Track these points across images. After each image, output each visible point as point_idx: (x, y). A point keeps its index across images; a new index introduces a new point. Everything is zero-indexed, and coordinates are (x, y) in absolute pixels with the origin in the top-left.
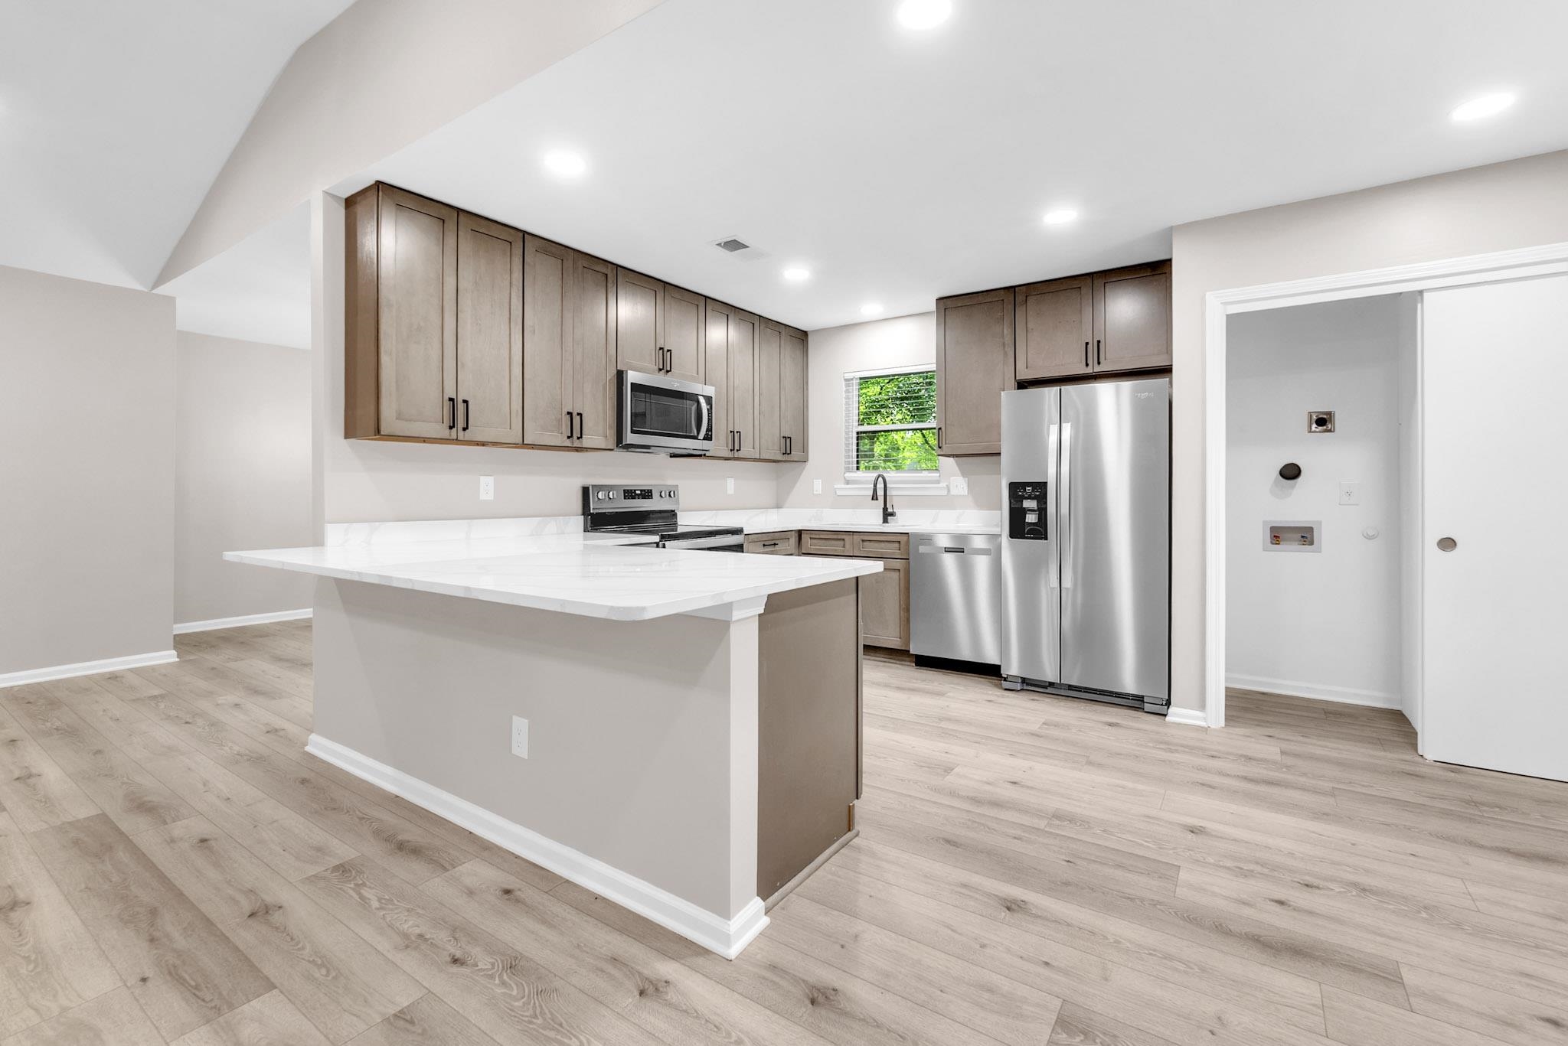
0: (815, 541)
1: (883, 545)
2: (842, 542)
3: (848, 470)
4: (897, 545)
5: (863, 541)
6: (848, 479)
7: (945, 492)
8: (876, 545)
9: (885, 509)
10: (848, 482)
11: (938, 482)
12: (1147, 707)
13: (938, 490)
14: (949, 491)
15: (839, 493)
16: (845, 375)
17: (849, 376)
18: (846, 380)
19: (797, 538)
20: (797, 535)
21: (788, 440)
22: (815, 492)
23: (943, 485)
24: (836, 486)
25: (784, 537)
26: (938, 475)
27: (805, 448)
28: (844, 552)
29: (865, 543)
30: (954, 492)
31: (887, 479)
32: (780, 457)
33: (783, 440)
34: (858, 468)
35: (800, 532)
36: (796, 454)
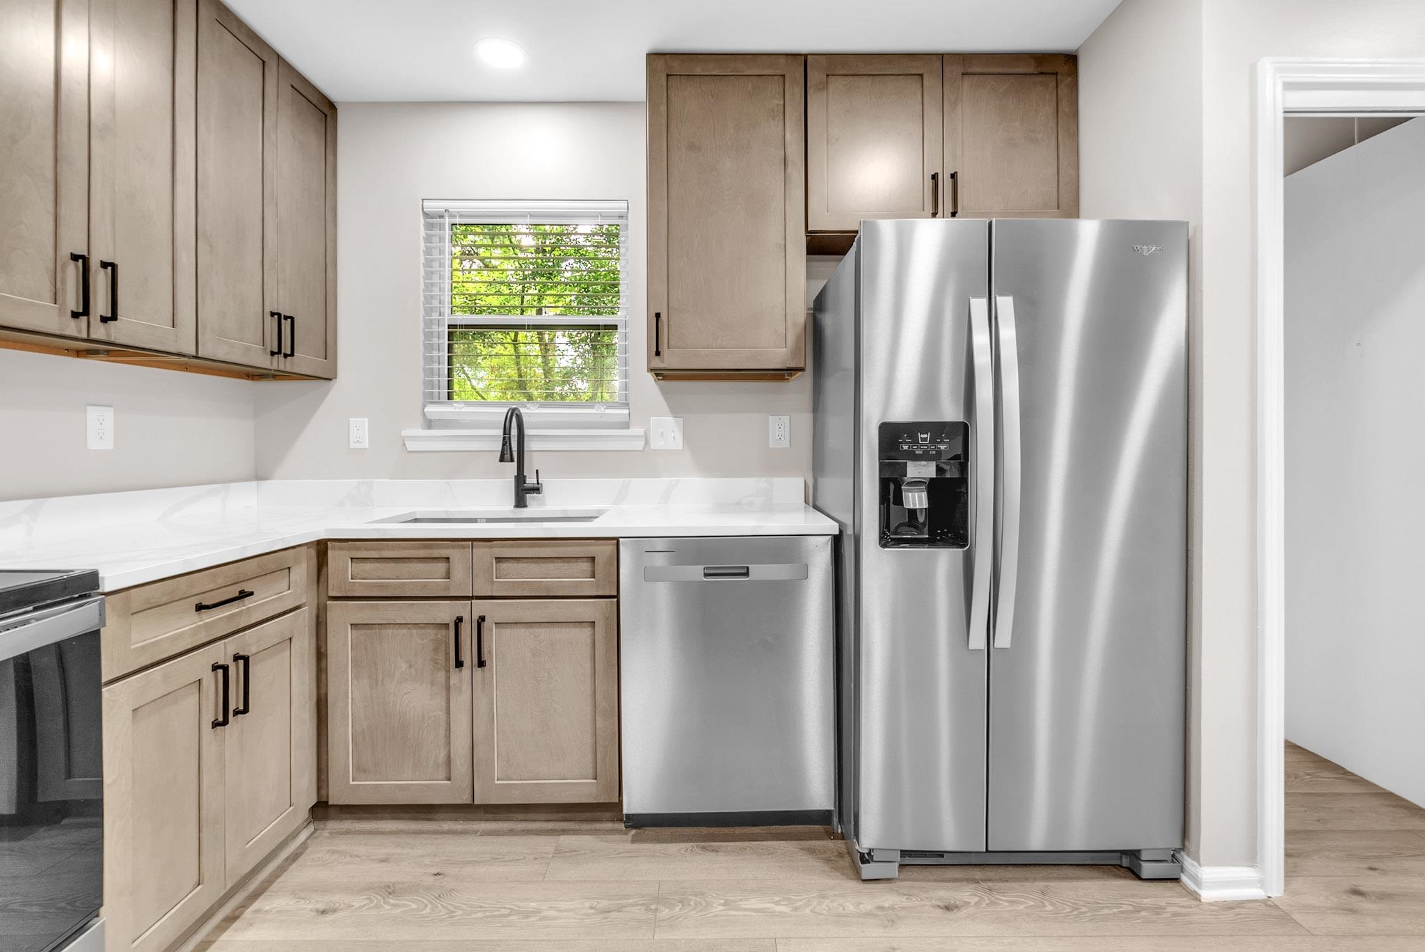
0: (368, 566)
1: (551, 566)
2: (441, 567)
3: (430, 399)
4: (586, 566)
5: (499, 560)
6: (429, 417)
7: (639, 445)
8: (534, 568)
9: (520, 478)
10: (430, 424)
11: (626, 426)
12: (1147, 870)
13: (629, 440)
14: (647, 443)
15: (411, 446)
16: (426, 204)
17: (431, 206)
18: (426, 215)
19: (314, 561)
20: (313, 553)
21: (286, 325)
22: (352, 445)
23: (636, 430)
24: (404, 433)
25: (273, 567)
26: (626, 412)
27: (328, 350)
28: (447, 588)
29: (504, 566)
30: (656, 444)
31: (525, 419)
32: (262, 360)
33: (271, 324)
34: (450, 397)
35: (321, 548)
36: (304, 361)
